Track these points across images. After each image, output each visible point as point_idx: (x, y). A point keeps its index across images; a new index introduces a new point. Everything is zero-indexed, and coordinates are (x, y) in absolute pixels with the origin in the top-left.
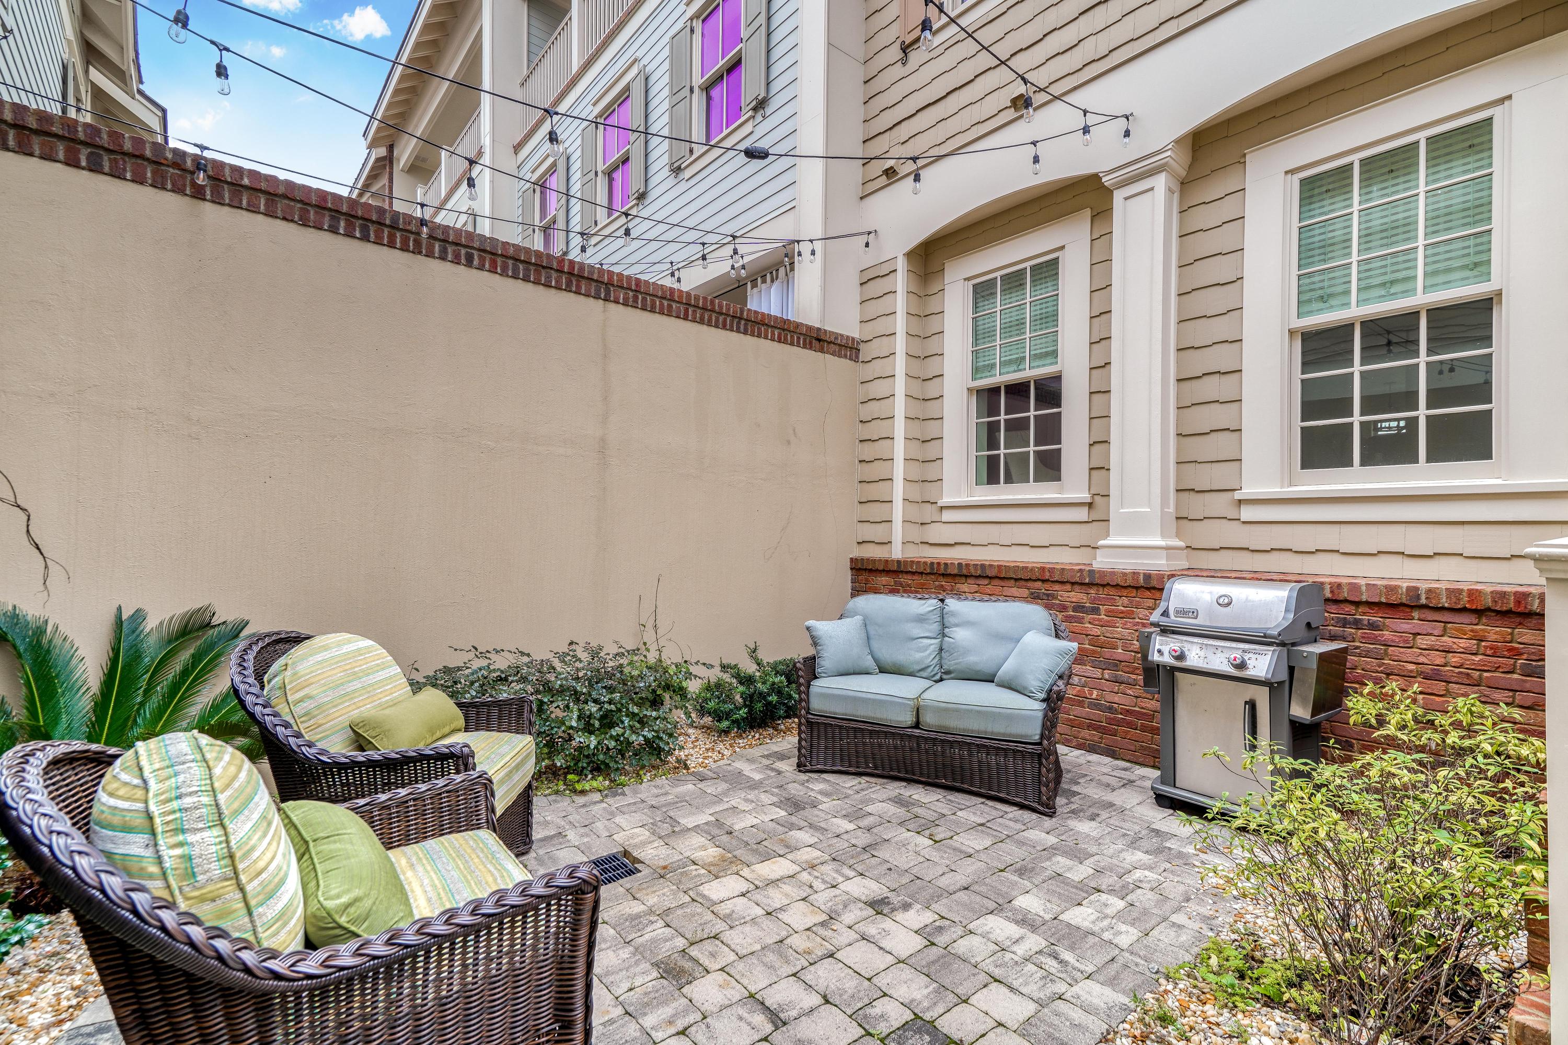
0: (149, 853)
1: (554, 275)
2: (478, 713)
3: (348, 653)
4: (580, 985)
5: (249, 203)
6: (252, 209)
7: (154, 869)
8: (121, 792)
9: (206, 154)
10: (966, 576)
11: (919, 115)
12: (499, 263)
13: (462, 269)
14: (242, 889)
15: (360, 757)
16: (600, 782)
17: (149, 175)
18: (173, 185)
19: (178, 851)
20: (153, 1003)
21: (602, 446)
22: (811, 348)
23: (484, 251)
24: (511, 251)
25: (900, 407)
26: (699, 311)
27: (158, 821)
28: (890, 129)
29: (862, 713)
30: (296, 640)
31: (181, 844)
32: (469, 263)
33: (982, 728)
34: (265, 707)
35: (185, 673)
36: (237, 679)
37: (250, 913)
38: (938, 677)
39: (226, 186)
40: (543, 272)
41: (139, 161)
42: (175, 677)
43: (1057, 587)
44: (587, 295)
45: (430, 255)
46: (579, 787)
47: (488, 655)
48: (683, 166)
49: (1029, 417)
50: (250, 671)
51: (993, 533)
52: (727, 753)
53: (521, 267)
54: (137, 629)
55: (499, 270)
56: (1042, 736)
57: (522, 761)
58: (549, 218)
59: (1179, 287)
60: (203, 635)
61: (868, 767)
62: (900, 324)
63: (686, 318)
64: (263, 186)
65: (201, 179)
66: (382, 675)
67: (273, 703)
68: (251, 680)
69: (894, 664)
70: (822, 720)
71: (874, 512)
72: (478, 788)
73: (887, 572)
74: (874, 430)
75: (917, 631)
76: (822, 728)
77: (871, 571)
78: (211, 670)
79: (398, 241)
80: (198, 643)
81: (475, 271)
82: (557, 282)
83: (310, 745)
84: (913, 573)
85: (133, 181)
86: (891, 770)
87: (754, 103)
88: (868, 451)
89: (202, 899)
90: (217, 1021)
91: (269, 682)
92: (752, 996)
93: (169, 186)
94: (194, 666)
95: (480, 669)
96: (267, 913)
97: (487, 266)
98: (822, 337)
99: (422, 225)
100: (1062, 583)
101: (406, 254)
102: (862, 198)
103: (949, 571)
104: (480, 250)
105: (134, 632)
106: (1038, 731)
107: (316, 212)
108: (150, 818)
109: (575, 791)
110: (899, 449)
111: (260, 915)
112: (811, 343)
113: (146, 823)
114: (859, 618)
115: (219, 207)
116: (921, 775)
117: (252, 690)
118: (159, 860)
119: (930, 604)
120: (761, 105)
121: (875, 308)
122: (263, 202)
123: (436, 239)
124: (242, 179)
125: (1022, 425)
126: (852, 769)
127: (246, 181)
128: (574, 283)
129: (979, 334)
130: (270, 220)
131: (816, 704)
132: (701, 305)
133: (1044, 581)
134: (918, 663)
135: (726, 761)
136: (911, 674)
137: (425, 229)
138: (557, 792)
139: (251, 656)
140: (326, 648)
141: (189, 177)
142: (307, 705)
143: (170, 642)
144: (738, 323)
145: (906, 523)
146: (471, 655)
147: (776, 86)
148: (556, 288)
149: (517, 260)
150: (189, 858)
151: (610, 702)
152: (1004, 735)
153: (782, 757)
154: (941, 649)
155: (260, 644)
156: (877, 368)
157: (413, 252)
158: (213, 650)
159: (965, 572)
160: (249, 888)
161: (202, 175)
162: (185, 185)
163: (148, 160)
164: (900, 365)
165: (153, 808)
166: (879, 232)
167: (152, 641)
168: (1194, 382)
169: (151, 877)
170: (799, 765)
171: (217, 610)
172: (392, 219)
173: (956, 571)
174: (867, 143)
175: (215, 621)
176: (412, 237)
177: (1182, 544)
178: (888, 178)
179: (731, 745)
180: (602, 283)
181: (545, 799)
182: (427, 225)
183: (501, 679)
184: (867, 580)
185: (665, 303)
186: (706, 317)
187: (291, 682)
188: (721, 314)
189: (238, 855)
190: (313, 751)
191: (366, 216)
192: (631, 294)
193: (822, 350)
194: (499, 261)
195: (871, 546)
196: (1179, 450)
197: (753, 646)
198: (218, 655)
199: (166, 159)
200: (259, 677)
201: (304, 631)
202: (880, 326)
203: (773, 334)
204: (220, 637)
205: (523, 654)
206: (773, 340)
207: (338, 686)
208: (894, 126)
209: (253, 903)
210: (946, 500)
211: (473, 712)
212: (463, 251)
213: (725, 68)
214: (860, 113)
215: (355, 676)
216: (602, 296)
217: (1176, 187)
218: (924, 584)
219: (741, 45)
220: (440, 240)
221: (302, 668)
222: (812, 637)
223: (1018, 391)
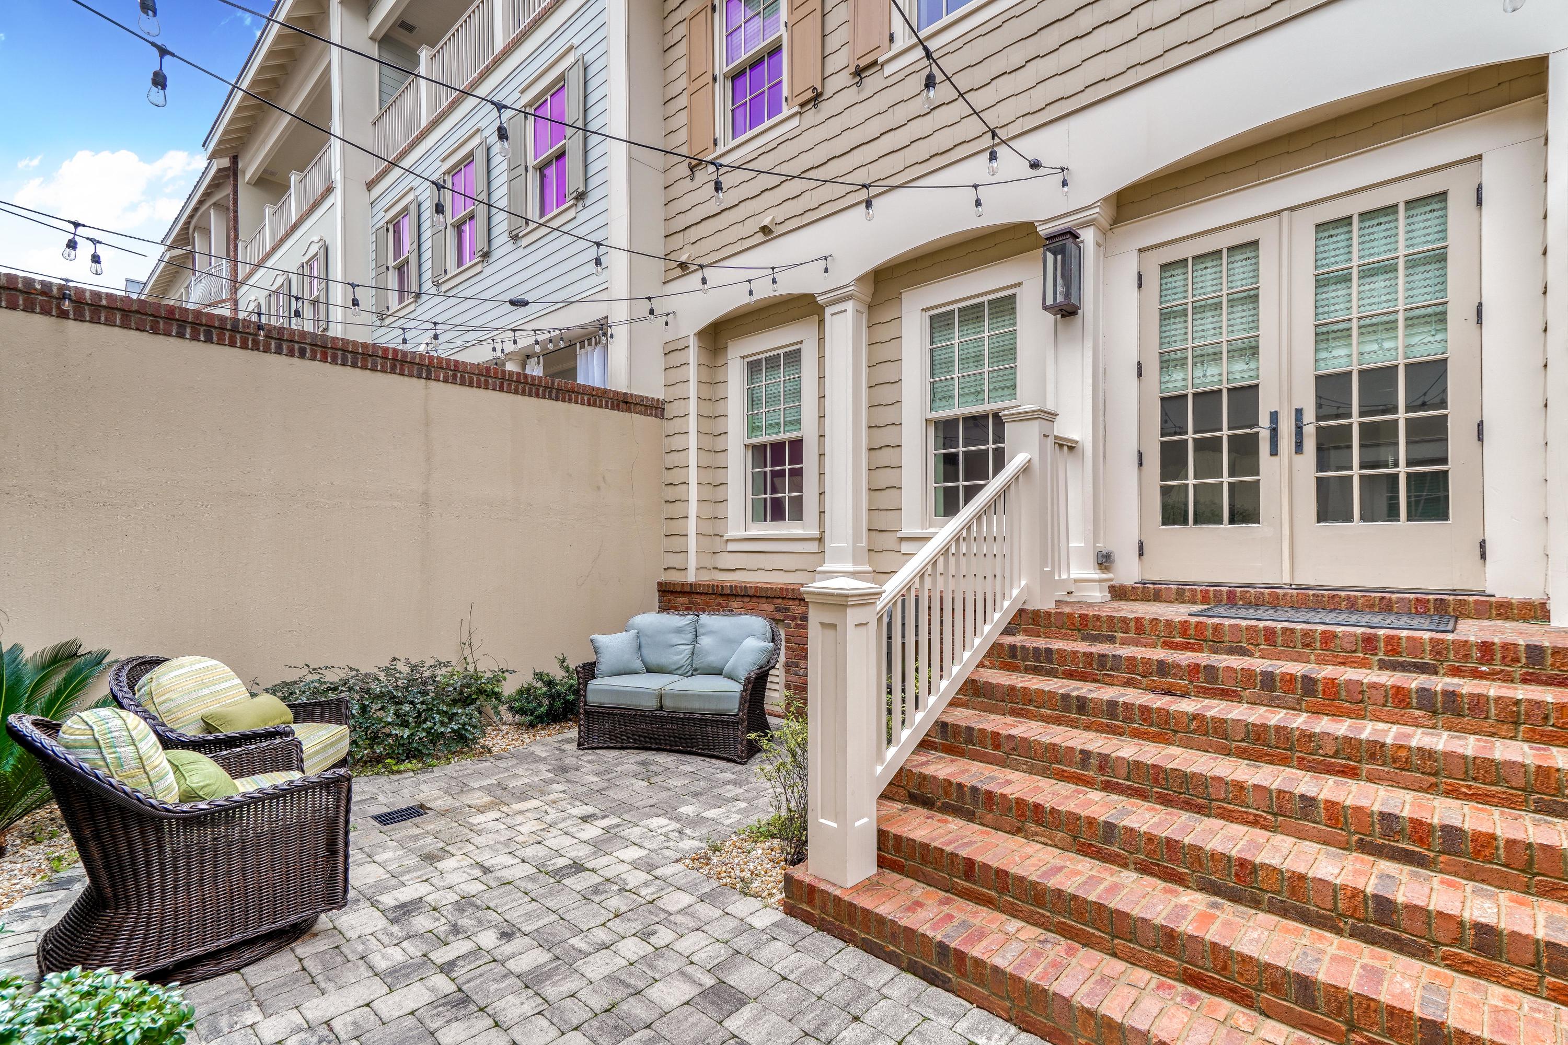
0: (99, 756)
1: (380, 361)
2: (305, 711)
3: (199, 669)
4: (341, 832)
5: (106, 319)
6: (110, 323)
7: (102, 763)
8: (77, 732)
9: (70, 284)
10: (736, 596)
11: (703, 223)
12: (329, 354)
13: (296, 361)
14: (147, 773)
15: (210, 737)
16: (415, 764)
17: (21, 302)
18: (41, 309)
19: (113, 755)
20: (103, 825)
21: (426, 498)
22: (618, 409)
23: (316, 345)
24: (340, 344)
25: (693, 458)
26: (513, 384)
27: (101, 742)
28: (684, 230)
29: (623, 702)
30: (158, 662)
31: (114, 753)
32: (302, 355)
33: (702, 707)
34: (137, 706)
35: (59, 692)
36: (116, 689)
37: (151, 785)
38: (689, 674)
39: (86, 307)
40: (370, 359)
41: (13, 292)
42: (51, 695)
43: (791, 603)
44: (411, 376)
45: (267, 350)
46: (395, 768)
47: (320, 671)
48: (520, 235)
49: (785, 470)
50: (125, 683)
51: (761, 561)
52: (528, 741)
53: (349, 356)
54: (16, 659)
55: (329, 360)
56: (739, 711)
57: (336, 741)
58: (402, 258)
59: (869, 381)
60: (71, 663)
61: (629, 742)
62: (692, 390)
63: (501, 390)
64: (119, 305)
65: (66, 305)
66: (228, 684)
67: (143, 704)
68: (126, 689)
69: (658, 665)
70: (596, 709)
71: (676, 544)
72: (292, 747)
73: (683, 593)
74: (674, 476)
75: (676, 639)
76: (595, 716)
77: (672, 592)
78: (80, 690)
79: (238, 341)
80: (69, 669)
81: (308, 361)
82: (382, 367)
83: (172, 731)
84: (701, 594)
85: (7, 308)
86: (646, 743)
87: (575, 194)
88: (671, 493)
89: (127, 777)
90: (135, 834)
91: (139, 690)
92: (477, 863)
93: (38, 310)
94: (66, 687)
95: (312, 682)
96: (160, 786)
97: (318, 357)
98: (629, 400)
99: (259, 329)
100: (794, 599)
101: (245, 351)
102: (664, 283)
103: (724, 592)
104: (311, 345)
105: (14, 662)
106: (737, 706)
107: (165, 323)
108: (97, 741)
109: (392, 772)
110: (693, 493)
111: (157, 786)
112: (618, 405)
113: (95, 744)
114: (634, 631)
115: (80, 323)
116: (666, 745)
117: (127, 695)
118: (104, 759)
119: (690, 618)
120: (581, 196)
121: (676, 375)
122: (118, 317)
123: (272, 338)
124: (101, 301)
125: (782, 474)
126: (619, 745)
127: (104, 302)
128: (398, 366)
129: (753, 401)
130: (125, 331)
131: (592, 698)
132: (515, 379)
133: (783, 598)
134: (675, 664)
135: (525, 746)
136: (670, 673)
137: (262, 333)
138: (377, 774)
139: (124, 673)
140: (181, 666)
141: (55, 302)
142: (169, 705)
143: (43, 668)
144: (550, 392)
145: (699, 554)
146: (306, 671)
147: (592, 183)
148: (381, 371)
149: (345, 351)
150: (120, 758)
151: (422, 703)
152: (715, 710)
153: (569, 741)
154: (693, 653)
155: (130, 665)
156: (676, 425)
157: (252, 349)
158: (81, 674)
159: (734, 592)
160: (150, 773)
161: (67, 302)
162: (51, 309)
163: (20, 291)
164: (693, 424)
165: (97, 736)
166: (677, 313)
167: (29, 666)
168: (877, 451)
169: (101, 766)
170: (579, 745)
171: (83, 643)
172: (233, 325)
173: (728, 592)
174: (668, 238)
175: (81, 652)
176: (250, 338)
177: (870, 569)
178: (683, 270)
179: (534, 736)
180: (424, 365)
181: (366, 779)
182: (263, 329)
183: (331, 689)
184: (669, 600)
185: (482, 379)
186: (520, 388)
187: (156, 690)
188: (535, 385)
189: (144, 758)
190: (174, 735)
191: (209, 324)
192: (450, 373)
193: (629, 411)
194: (329, 352)
195: (673, 571)
196: (870, 501)
197: (562, 658)
198: (86, 678)
199: (36, 289)
200: (132, 687)
201: (162, 656)
202: (678, 391)
203: (583, 399)
204: (86, 664)
205: (351, 669)
206: (583, 404)
207: (192, 692)
208: (687, 228)
209: (153, 780)
210: (730, 534)
211: (301, 710)
212: (297, 346)
213: (555, 155)
214: (661, 213)
215: (205, 685)
216: (424, 376)
217: (865, 310)
218: (708, 603)
219: (564, 141)
220: (276, 339)
221: (164, 680)
222: (595, 648)
223: (778, 448)
